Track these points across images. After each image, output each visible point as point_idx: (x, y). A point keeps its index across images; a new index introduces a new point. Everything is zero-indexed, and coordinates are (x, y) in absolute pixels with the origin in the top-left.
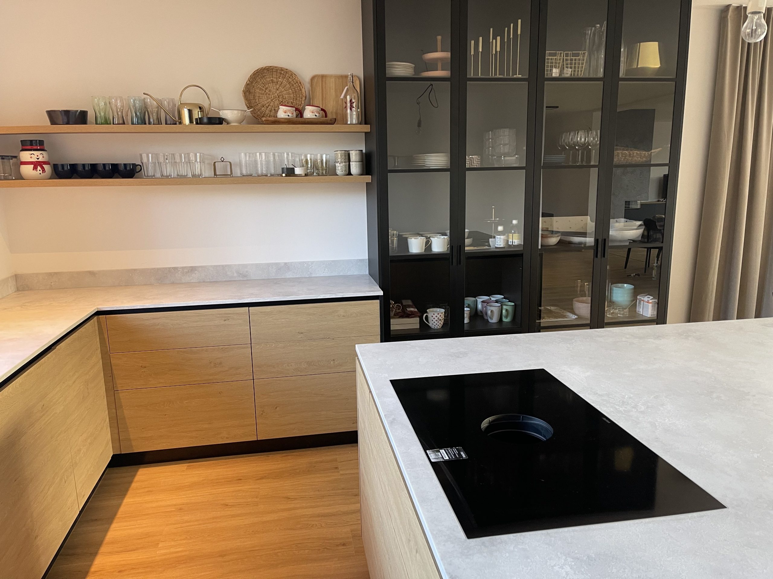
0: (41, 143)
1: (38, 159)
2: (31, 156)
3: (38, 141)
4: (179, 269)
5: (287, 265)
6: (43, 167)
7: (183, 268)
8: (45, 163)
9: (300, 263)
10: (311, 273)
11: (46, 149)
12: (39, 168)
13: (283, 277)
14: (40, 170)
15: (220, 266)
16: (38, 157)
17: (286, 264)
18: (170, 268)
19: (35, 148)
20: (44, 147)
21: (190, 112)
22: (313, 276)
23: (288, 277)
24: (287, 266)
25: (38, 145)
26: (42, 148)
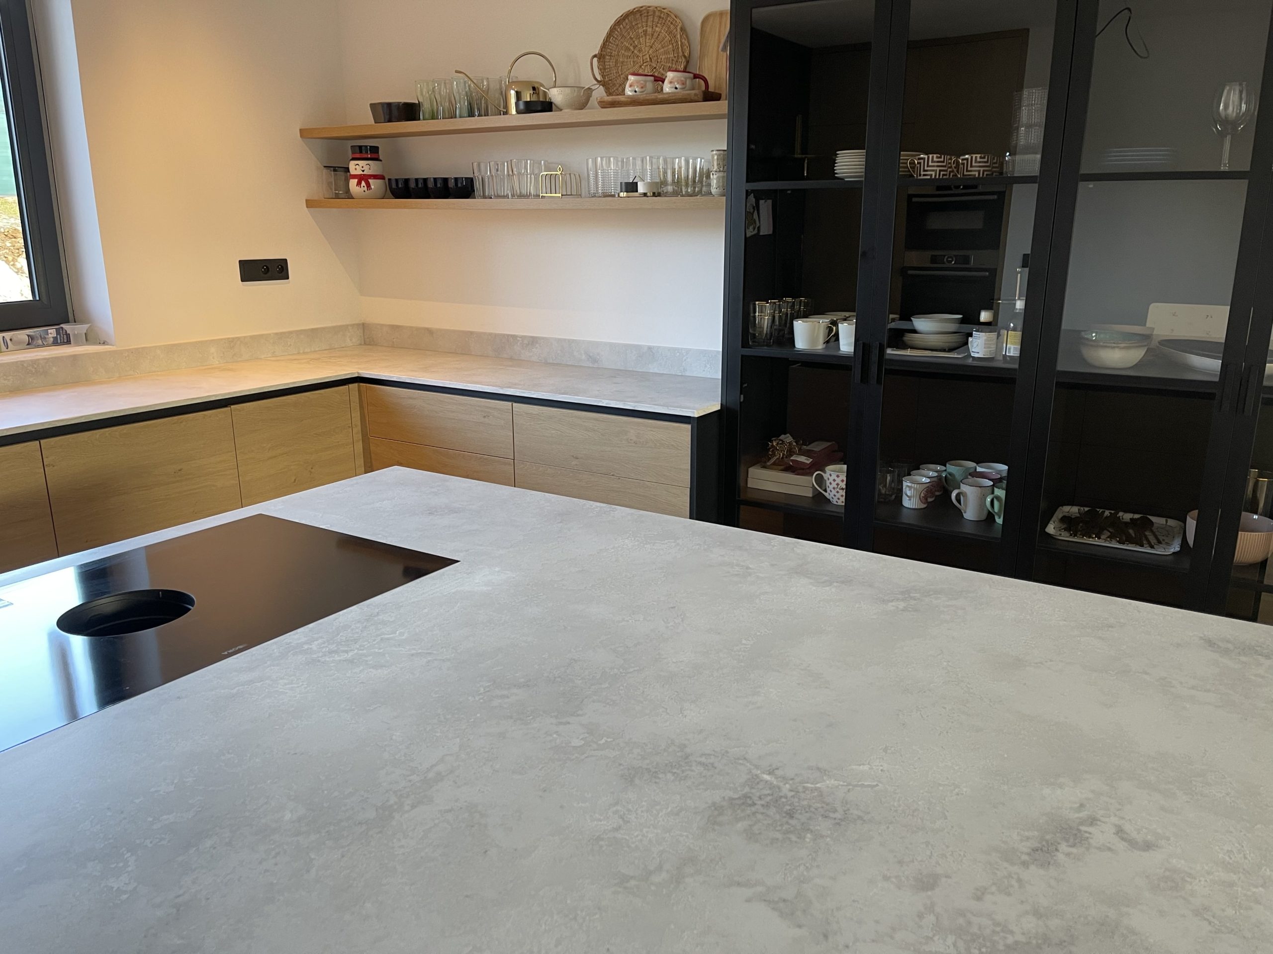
0: (375, 150)
1: (363, 171)
2: (355, 167)
3: (369, 147)
4: (518, 339)
5: (651, 351)
6: (369, 181)
7: (523, 337)
8: (375, 177)
9: (670, 349)
10: (685, 370)
11: (381, 158)
12: (363, 183)
13: (644, 370)
14: (364, 187)
15: (565, 340)
16: (363, 169)
17: (650, 348)
18: (508, 335)
19: (365, 156)
20: (379, 156)
21: (518, 95)
22: (688, 374)
23: (651, 371)
24: (651, 353)
25: (369, 152)
26: (374, 156)
